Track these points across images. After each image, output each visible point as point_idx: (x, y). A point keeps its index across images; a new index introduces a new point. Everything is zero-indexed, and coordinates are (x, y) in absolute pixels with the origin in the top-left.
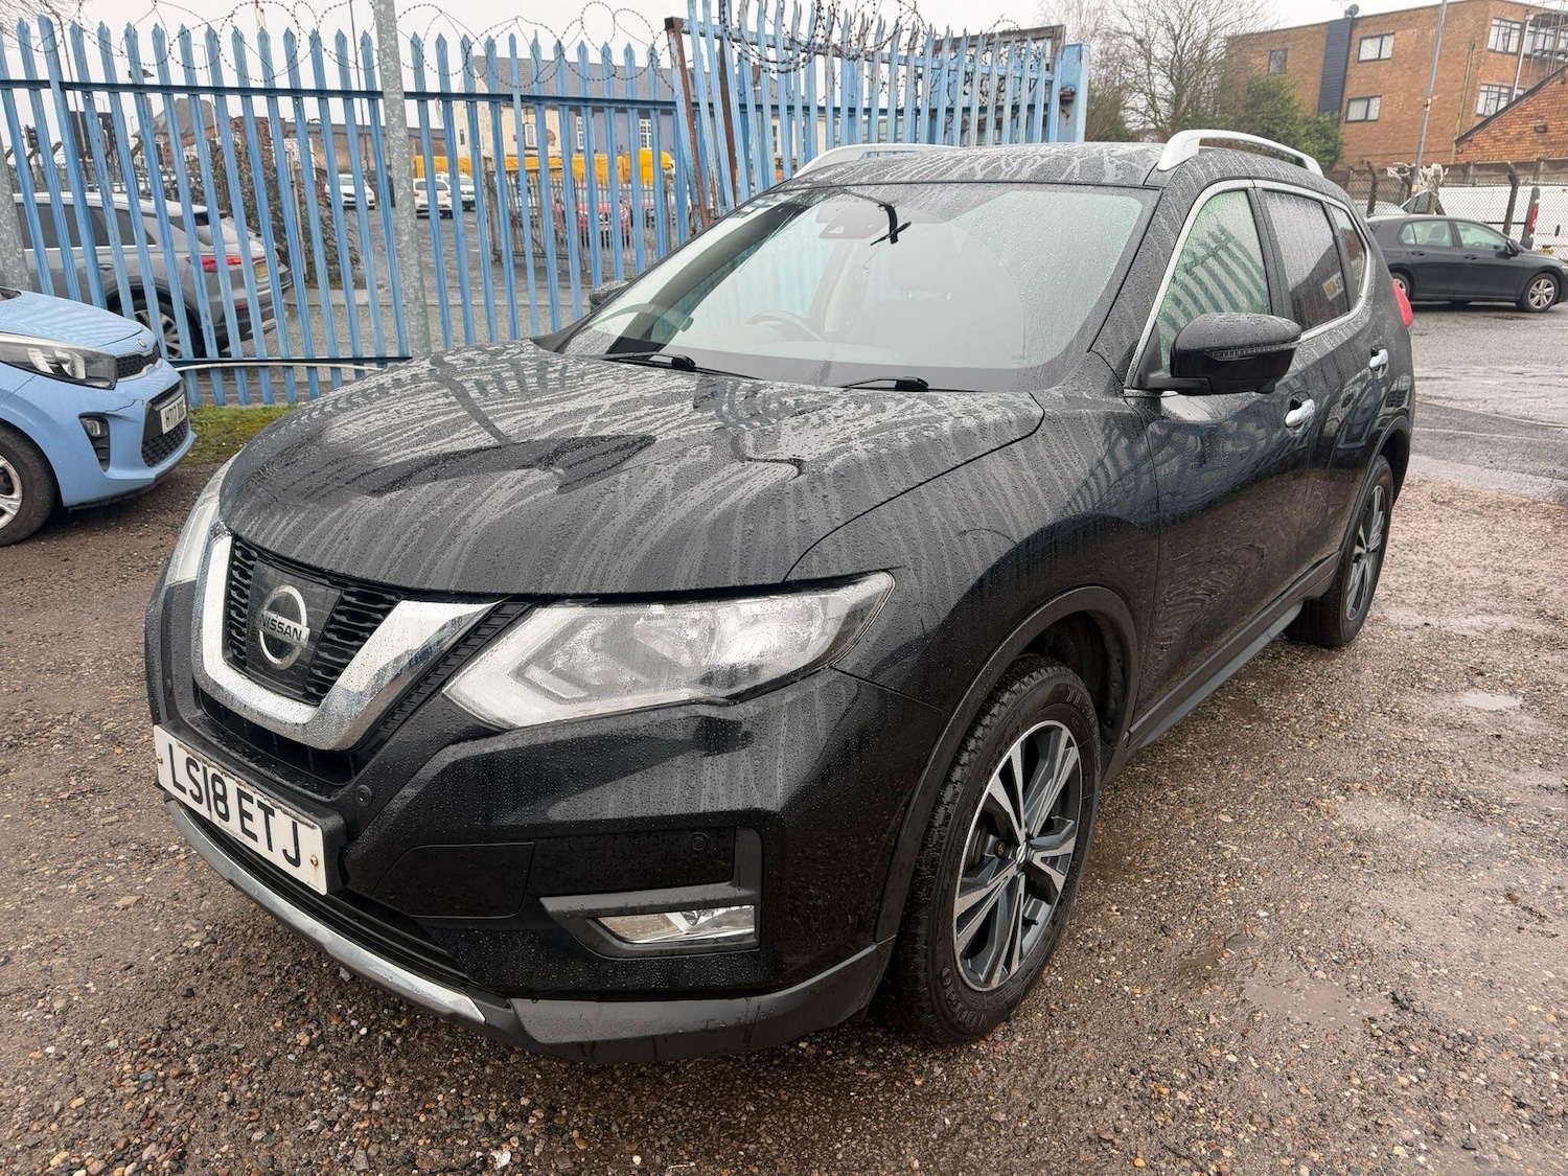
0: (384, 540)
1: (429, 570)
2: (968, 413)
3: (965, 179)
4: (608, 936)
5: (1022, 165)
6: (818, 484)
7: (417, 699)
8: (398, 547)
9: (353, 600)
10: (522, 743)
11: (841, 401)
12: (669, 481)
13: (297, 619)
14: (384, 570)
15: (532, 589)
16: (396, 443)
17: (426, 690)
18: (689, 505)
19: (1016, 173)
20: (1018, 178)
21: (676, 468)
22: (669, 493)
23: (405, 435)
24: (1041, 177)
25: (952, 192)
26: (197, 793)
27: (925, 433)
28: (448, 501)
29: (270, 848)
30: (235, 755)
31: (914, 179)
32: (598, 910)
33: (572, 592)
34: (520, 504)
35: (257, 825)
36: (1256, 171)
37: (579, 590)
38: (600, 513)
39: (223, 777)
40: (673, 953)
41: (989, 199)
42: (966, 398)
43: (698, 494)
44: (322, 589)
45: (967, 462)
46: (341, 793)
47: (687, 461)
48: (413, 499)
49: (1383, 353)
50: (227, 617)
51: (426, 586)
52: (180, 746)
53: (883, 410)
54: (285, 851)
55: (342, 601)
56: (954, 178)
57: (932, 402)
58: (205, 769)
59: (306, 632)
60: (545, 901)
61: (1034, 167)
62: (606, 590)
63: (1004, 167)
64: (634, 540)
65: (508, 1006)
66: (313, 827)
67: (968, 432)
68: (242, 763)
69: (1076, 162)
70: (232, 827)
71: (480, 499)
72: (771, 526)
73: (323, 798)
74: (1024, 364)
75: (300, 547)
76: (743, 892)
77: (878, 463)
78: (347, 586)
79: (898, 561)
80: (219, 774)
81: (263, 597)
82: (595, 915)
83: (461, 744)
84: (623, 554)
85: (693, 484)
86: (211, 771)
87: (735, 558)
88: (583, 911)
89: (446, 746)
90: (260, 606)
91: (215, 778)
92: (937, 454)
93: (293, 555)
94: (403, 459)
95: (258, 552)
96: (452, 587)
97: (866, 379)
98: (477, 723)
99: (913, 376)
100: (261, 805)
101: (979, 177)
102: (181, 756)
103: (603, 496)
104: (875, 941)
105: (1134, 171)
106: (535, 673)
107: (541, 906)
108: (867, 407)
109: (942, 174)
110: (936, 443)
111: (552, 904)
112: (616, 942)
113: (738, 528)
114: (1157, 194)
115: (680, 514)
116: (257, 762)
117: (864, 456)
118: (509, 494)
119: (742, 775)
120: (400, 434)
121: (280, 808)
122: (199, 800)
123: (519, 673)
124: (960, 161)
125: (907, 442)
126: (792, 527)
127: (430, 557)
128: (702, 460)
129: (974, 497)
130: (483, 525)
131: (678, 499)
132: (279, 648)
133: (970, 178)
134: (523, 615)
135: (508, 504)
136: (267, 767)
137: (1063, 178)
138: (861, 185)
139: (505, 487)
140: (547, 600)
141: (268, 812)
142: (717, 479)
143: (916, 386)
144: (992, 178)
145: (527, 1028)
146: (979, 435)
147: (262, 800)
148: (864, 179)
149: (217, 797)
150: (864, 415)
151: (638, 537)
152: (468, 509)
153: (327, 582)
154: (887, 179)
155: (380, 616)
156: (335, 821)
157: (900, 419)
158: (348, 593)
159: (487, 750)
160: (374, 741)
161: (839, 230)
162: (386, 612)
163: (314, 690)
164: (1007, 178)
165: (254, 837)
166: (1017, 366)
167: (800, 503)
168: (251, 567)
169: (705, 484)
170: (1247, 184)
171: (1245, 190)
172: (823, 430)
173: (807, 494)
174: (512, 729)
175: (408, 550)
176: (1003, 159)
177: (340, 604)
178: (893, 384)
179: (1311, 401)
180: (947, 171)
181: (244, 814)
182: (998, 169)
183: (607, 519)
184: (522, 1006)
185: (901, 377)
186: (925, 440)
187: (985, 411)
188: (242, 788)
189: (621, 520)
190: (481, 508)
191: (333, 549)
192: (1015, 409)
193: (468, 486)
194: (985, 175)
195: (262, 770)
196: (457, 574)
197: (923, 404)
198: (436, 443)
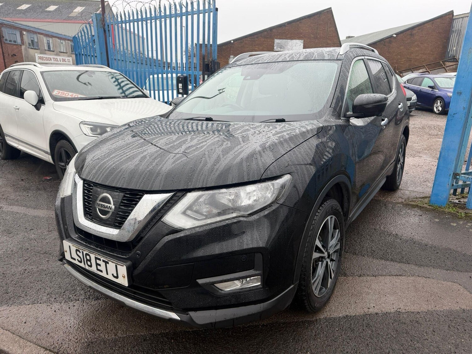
0: (136, 177)
1: (152, 184)
2: (302, 127)
3: (284, 60)
4: (218, 289)
5: (300, 55)
6: (265, 150)
7: (152, 224)
8: (141, 179)
9: (128, 196)
10: (188, 233)
11: (263, 126)
12: (220, 153)
13: (109, 203)
14: (138, 186)
15: (185, 187)
16: (132, 148)
17: (155, 221)
18: (228, 159)
19: (299, 58)
20: (300, 59)
21: (221, 149)
22: (221, 156)
23: (134, 146)
24: (306, 59)
25: (281, 64)
26: (80, 260)
27: (292, 133)
28: (154, 164)
29: (107, 274)
30: (92, 247)
31: (268, 62)
32: (215, 282)
33: (198, 187)
34: (177, 163)
35: (102, 267)
36: (364, 54)
37: (200, 186)
38: (202, 163)
39: (90, 254)
40: (238, 292)
41: (293, 66)
42: (299, 123)
43: (230, 156)
44: (118, 193)
45: (305, 141)
46: (130, 255)
47: (224, 146)
48: (143, 164)
49: (401, 104)
50: (84, 205)
51: (152, 189)
52: (73, 246)
53: (276, 128)
54: (113, 275)
55: (125, 196)
56: (281, 60)
57: (290, 125)
58: (83, 252)
59: (113, 207)
60: (198, 281)
61: (303, 56)
62: (208, 186)
63: (295, 56)
64: (214, 170)
65: (187, 314)
66: (123, 266)
67: (304, 132)
68: (95, 249)
69: (316, 54)
70: (94, 269)
71: (164, 162)
72: (254, 163)
73: (124, 257)
74: (312, 112)
75: (108, 181)
76: (257, 272)
77: (281, 143)
78: (126, 192)
79: (292, 171)
80: (88, 253)
81: (97, 197)
82: (213, 283)
83: (169, 235)
84: (211, 175)
85: (228, 153)
86: (85, 253)
87: (245, 173)
88: (210, 282)
89: (165, 236)
90: (96, 200)
91: (87, 254)
92: (297, 139)
93: (107, 184)
94: (136, 153)
95: (93, 184)
96: (160, 189)
97: (267, 120)
98: (173, 229)
99: (281, 118)
100: (104, 261)
101: (288, 60)
102: (73, 249)
103: (201, 158)
104: (293, 284)
105: (333, 55)
106: (189, 212)
107: (197, 282)
108: (271, 127)
109: (276, 60)
110: (296, 136)
111: (200, 281)
112: (220, 291)
113: (244, 164)
114: (341, 61)
115: (226, 162)
116: (100, 248)
117: (276, 141)
118: (173, 160)
119: (255, 237)
120: (132, 146)
121: (111, 261)
122: (81, 262)
123: (184, 213)
124: (281, 56)
125: (287, 136)
126: (260, 163)
127: (152, 181)
128: (228, 146)
129: (309, 151)
130: (167, 170)
131: (225, 158)
132: (104, 213)
133: (285, 60)
134: (184, 195)
135: (173, 163)
136: (103, 249)
137: (313, 59)
138: (252, 64)
139: (171, 158)
140: (190, 190)
141: (106, 263)
142: (234, 151)
143: (283, 121)
144: (292, 60)
145: (195, 320)
146: (307, 133)
147: (104, 259)
148: (253, 62)
149: (87, 260)
150: (271, 130)
151: (215, 169)
152: (161, 166)
153: (119, 191)
154: (260, 62)
155: (138, 200)
156: (129, 263)
157: (282, 130)
158: (126, 194)
159: (178, 236)
160: (139, 238)
161: (249, 77)
162: (140, 198)
163: (117, 224)
164: (297, 59)
165: (101, 271)
166: (310, 113)
167: (261, 156)
168: (92, 189)
169: (231, 153)
170: (363, 57)
171: (363, 59)
172: (261, 135)
173: (262, 153)
174: (184, 230)
175: (145, 179)
176: (294, 54)
177: (124, 197)
178: (275, 121)
179: (387, 118)
180: (278, 59)
181: (97, 264)
182: (293, 57)
183: (205, 165)
184: (192, 314)
185: (277, 119)
186: (292, 135)
187: (306, 126)
188: (97, 256)
189: (209, 165)
190: (165, 165)
191: (120, 181)
192: (315, 125)
193: (159, 159)
194: (290, 59)
195: (102, 250)
196: (162, 185)
197: (287, 125)
198: (144, 147)
